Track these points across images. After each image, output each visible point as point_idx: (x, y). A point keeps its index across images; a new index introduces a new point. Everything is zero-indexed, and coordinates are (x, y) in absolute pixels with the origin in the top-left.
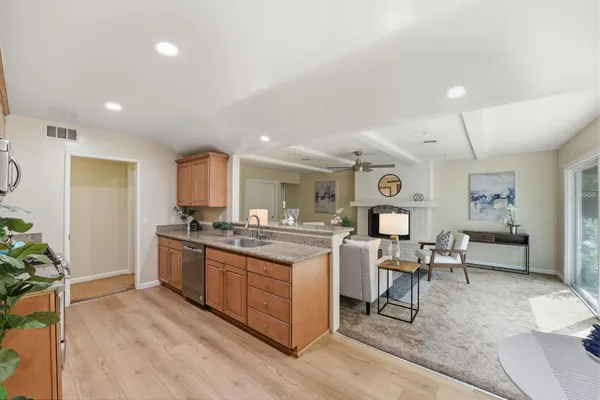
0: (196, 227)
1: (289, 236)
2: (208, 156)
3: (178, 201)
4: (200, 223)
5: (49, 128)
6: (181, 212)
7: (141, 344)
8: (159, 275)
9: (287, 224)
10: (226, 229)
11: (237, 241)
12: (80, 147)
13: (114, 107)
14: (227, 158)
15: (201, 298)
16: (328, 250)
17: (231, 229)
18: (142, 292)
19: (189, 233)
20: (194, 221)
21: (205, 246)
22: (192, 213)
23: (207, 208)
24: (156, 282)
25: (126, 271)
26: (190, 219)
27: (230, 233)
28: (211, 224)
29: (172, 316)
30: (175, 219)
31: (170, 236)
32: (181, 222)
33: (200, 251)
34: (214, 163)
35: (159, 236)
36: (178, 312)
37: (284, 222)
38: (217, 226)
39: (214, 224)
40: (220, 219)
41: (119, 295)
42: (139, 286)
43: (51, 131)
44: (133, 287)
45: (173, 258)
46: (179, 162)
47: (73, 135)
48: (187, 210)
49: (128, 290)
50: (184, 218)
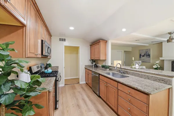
0: (96, 66)
1: (136, 74)
2: (100, 42)
3: (91, 58)
4: (97, 65)
5: (60, 39)
6: (91, 61)
7: (79, 106)
8: (86, 80)
9: (135, 68)
10: (107, 68)
11: (111, 73)
12: (67, 43)
13: (72, 28)
14: (106, 42)
15: (98, 93)
16: (170, 86)
17: (108, 68)
18: (81, 85)
19: (94, 68)
20: (95, 64)
21: (99, 74)
22: (95, 62)
23: (99, 60)
24: (85, 82)
25: (78, 77)
26: (94, 63)
27: (108, 69)
28: (101, 65)
29: (88, 97)
30: (89, 63)
31: (88, 69)
32: (91, 64)
33: (98, 76)
34: (102, 44)
35: (85, 68)
36: (90, 95)
37: (133, 67)
38: (103, 67)
39: (102, 66)
40: (104, 64)
41: (75, 85)
42: (81, 83)
43: (60, 40)
44: (79, 83)
45: (89, 76)
46: (91, 45)
47: (65, 40)
48: (93, 61)
49: (78, 83)
50: (92, 63)
